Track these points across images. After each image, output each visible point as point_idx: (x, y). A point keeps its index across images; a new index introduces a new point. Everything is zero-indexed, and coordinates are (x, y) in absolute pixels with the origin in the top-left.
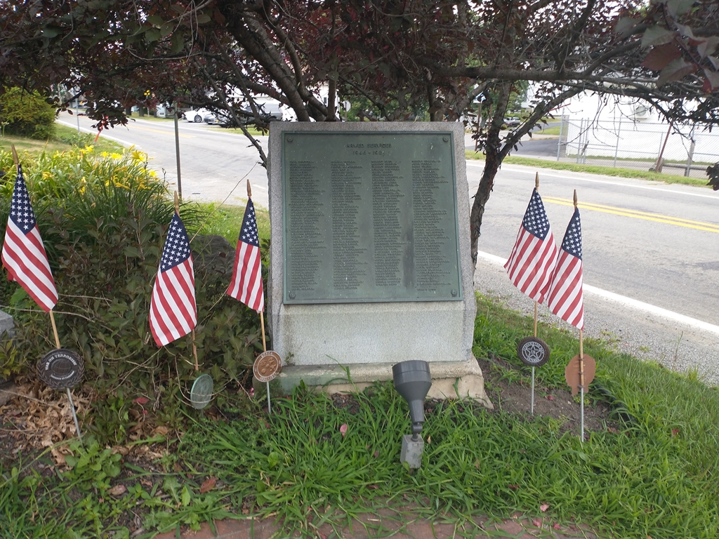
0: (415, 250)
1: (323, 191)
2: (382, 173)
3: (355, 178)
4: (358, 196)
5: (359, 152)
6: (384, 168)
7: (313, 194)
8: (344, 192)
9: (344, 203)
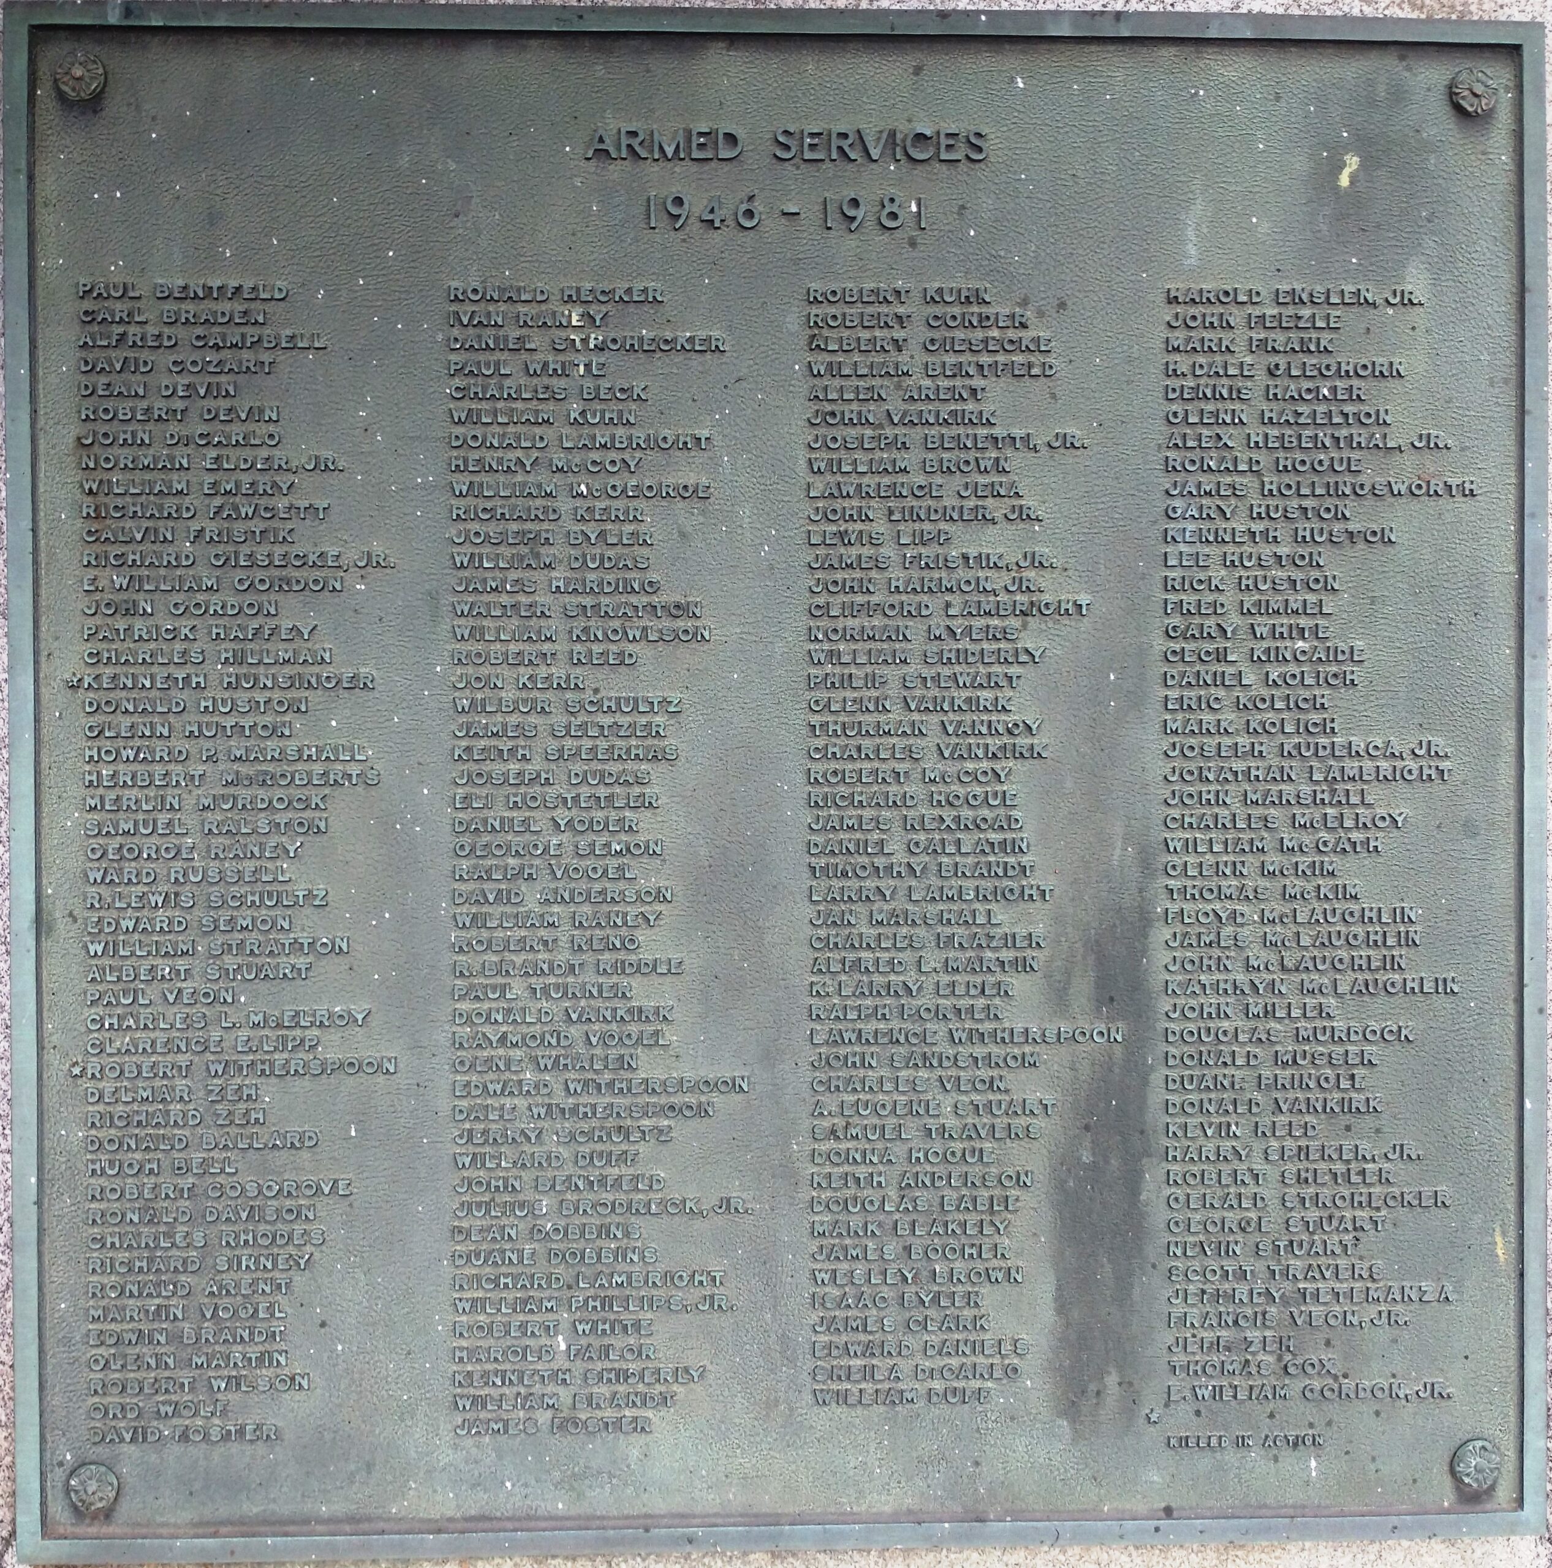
0: (1156, 1095)
1: (372, 563)
2: (895, 405)
3: (655, 444)
4: (680, 610)
5: (696, 205)
6: (913, 358)
7: (283, 585)
8: (559, 575)
9: (558, 671)
